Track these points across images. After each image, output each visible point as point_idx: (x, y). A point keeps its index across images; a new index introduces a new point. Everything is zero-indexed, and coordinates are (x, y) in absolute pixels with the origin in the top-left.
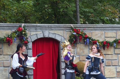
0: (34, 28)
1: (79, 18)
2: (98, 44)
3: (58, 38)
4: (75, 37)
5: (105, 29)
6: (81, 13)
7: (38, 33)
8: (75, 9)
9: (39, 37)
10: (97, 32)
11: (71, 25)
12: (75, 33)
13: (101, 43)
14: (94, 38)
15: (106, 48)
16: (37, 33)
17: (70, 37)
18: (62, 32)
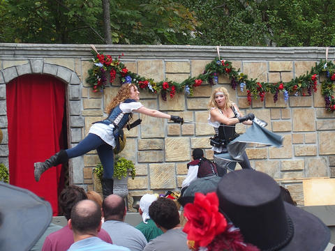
0: (10, 53)
1: (109, 30)
2: (151, 87)
3: (64, 75)
4: (100, 72)
5: (165, 54)
6: (114, 20)
7: (21, 63)
8: (101, 11)
9: (21, 73)
10: (149, 62)
11: (93, 46)
12: (100, 65)
13: (157, 86)
14: (142, 74)
15: (168, 97)
16: (16, 63)
17: (90, 72)
18: (72, 61)
